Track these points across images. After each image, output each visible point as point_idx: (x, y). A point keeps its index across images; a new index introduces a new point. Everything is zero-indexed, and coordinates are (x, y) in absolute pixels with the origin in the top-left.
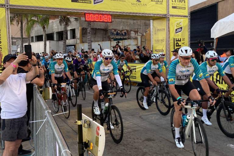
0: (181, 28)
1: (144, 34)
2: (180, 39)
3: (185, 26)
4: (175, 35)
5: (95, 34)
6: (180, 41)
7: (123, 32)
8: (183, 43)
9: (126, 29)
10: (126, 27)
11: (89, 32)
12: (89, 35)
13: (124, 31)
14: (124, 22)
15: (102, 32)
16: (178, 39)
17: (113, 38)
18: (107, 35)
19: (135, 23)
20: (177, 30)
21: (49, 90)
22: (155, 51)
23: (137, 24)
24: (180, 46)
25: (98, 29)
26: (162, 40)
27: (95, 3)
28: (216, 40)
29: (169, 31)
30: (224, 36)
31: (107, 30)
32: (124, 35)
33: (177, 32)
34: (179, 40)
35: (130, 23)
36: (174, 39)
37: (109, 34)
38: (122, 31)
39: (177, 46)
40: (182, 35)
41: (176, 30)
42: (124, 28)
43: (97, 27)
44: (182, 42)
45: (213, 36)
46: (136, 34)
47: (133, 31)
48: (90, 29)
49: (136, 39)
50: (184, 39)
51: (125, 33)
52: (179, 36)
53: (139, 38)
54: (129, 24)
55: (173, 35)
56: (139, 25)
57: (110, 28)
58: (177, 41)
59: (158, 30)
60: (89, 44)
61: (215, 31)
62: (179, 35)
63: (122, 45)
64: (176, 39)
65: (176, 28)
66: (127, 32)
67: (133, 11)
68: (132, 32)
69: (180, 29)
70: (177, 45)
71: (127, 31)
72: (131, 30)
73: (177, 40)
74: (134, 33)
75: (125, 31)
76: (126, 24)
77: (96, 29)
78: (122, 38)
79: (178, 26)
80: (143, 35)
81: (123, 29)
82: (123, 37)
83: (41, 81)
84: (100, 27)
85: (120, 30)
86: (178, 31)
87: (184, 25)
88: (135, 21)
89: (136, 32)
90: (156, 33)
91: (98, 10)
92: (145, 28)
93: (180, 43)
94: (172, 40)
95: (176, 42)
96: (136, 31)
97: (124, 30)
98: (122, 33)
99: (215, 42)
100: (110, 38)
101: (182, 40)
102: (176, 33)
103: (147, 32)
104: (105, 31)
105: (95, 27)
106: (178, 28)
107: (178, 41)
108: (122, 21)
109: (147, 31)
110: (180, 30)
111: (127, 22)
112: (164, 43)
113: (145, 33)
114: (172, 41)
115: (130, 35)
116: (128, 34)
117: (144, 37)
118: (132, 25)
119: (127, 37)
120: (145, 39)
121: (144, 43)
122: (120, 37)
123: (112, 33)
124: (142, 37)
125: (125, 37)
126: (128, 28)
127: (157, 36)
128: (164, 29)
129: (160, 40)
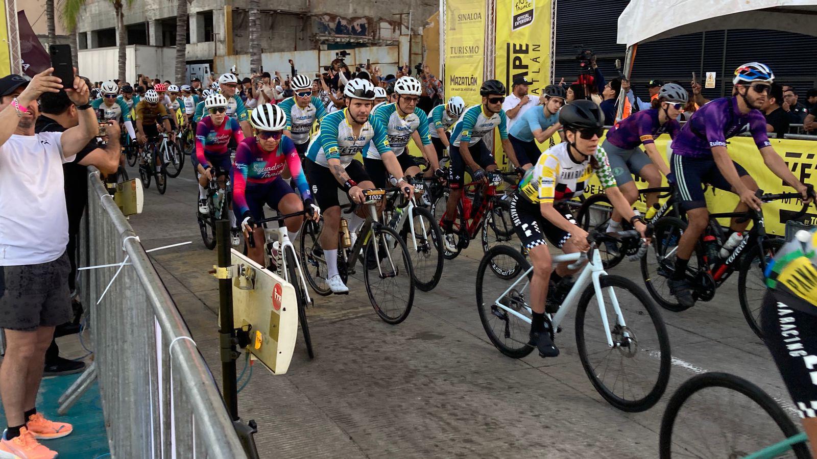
0: (531, 13)
1: (421, 31)
2: (527, 46)
3: (543, 7)
4: (511, 35)
5: (272, 27)
6: (526, 52)
7: (355, 24)
8: (535, 60)
9: (367, 13)
10: (367, 8)
11: (254, 21)
12: (255, 29)
13: (359, 22)
15: (294, 22)
16: (521, 46)
17: (327, 40)
18: (309, 30)
20: (519, 18)
21: (134, 188)
22: (452, 80)
24: (526, 67)
25: (284, 13)
26: (472, 50)
28: (630, 52)
29: (494, 21)
30: (655, 40)
31: (310, 17)
32: (359, 34)
33: (517, 24)
34: (524, 48)
36: (508, 45)
37: (315, 30)
38: (354, 19)
39: (515, 67)
40: (532, 34)
41: (515, 18)
42: (360, 13)
43: (280, 8)
44: (532, 54)
45: (623, 39)
46: (394, 31)
47: (387, 21)
48: (256, 11)
49: (396, 44)
50: (537, 48)
51: (362, 26)
52: (523, 36)
53: (405, 42)
55: (505, 34)
57: (315, 11)
58: (515, 51)
59: (462, 17)
60: (255, 57)
61: (630, 23)
62: (522, 34)
63: (353, 64)
64: (515, 45)
65: (515, 12)
66: (369, 23)
68: (384, 25)
69: (527, 15)
70: (517, 63)
71: (369, 20)
72: (381, 19)
73: (518, 48)
74: (389, 26)
75: (364, 21)
77: (275, 11)
78: (352, 41)
79: (520, 5)
80: (415, 34)
81: (357, 15)
82: (357, 39)
83: (111, 159)
84: (286, 8)
85: (349, 17)
86: (522, 22)
87: (541, 5)
89: (396, 24)
90: (456, 28)
92: (423, 15)
93: (525, 59)
94: (501, 48)
95: (512, 56)
96: (395, 22)
97: (360, 18)
98: (353, 27)
99: (629, 57)
100: (317, 41)
101: (531, 48)
102: (515, 27)
103: (427, 23)
104: (302, 18)
105: (271, 7)
106: (520, 12)
107: (521, 51)
109: (428, 20)
110: (527, 20)
112: (479, 56)
113: (421, 28)
114: (501, 53)
115: (378, 35)
116: (371, 31)
117: (419, 40)
118: (383, 4)
119: (369, 39)
120: (423, 47)
121: (420, 56)
122: (348, 39)
123: (324, 25)
124: (413, 40)
125: (361, 38)
126: (372, 12)
127: (458, 36)
128: (480, 14)
129: (468, 49)
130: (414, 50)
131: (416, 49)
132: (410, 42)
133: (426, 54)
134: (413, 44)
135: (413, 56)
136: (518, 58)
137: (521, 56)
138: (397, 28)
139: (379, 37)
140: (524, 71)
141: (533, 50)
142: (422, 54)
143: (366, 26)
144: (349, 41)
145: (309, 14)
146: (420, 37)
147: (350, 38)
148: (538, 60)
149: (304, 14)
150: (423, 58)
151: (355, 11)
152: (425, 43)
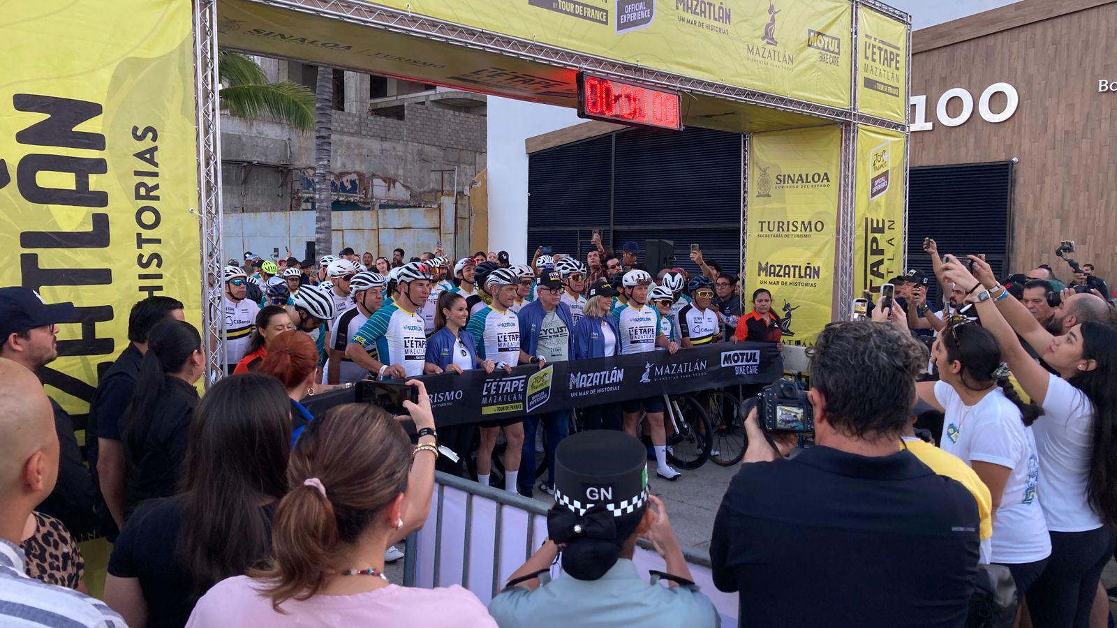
0: (885, 174)
1: (467, 191)
2: (884, 221)
3: (897, 168)
4: (868, 206)
5: (245, 182)
6: (881, 230)
7: (344, 180)
8: (890, 242)
9: (357, 168)
10: (357, 162)
13: (349, 177)
14: (348, 146)
15: (271, 178)
16: (878, 222)
17: (311, 198)
18: (289, 185)
19: (386, 150)
20: (876, 182)
22: (761, 269)
23: (394, 153)
24: (882, 252)
25: (260, 165)
26: (807, 226)
27: (621, 27)
29: (853, 186)
31: (290, 171)
32: (349, 191)
33: (874, 190)
34: (881, 225)
35: (371, 151)
36: (867, 219)
37: (297, 186)
38: (342, 174)
39: (872, 252)
40: (888, 204)
41: (873, 182)
42: (349, 168)
43: (256, 159)
44: (888, 234)
46: (389, 189)
47: (381, 178)
50: (893, 225)
51: (353, 182)
52: (880, 207)
53: (448, 204)
54: (365, 152)
55: (862, 204)
56: (400, 158)
57: (298, 164)
58: (873, 230)
59: (782, 179)
62: (880, 205)
64: (872, 221)
65: (872, 174)
66: (360, 180)
67: (750, 82)
68: (377, 181)
69: (883, 179)
70: (874, 246)
71: (361, 175)
72: (374, 175)
73: (875, 225)
74: (384, 184)
75: (354, 177)
76: (356, 151)
77: (250, 163)
78: (341, 199)
79: (878, 164)
80: (461, 194)
81: (346, 170)
82: (347, 197)
84: (263, 160)
85: (337, 172)
86: (879, 187)
87: (895, 164)
88: (387, 145)
89: (390, 181)
91: (632, 62)
92: (421, 171)
93: (881, 241)
94: (860, 225)
95: (870, 236)
96: (390, 179)
97: (350, 173)
98: (342, 184)
100: (299, 199)
101: (887, 224)
102: (873, 195)
103: (474, 183)
104: (282, 171)
105: (245, 158)
106: (877, 173)
107: (878, 229)
108: (341, 140)
109: (475, 179)
110: (884, 185)
111: (360, 146)
112: (825, 237)
113: (467, 188)
114: (860, 231)
115: (370, 193)
116: (362, 188)
117: (466, 201)
118: (376, 158)
119: (360, 198)
120: (470, 210)
121: (467, 221)
122: (336, 197)
123: (308, 181)
124: (459, 202)
125: (351, 196)
126: (363, 167)
127: (776, 205)
128: (826, 174)
129: (799, 226)
130: (461, 213)
131: (463, 213)
132: (456, 203)
133: (473, 220)
134: (459, 206)
135: (459, 221)
136: (875, 240)
137: (878, 236)
138: (392, 185)
139: (372, 194)
140: (880, 257)
141: (889, 228)
142: (469, 218)
143: (357, 182)
144: (337, 200)
145: (292, 168)
146: (467, 198)
147: (339, 196)
148: (893, 242)
149: (285, 167)
150: (470, 222)
151: (344, 165)
152: (472, 205)
